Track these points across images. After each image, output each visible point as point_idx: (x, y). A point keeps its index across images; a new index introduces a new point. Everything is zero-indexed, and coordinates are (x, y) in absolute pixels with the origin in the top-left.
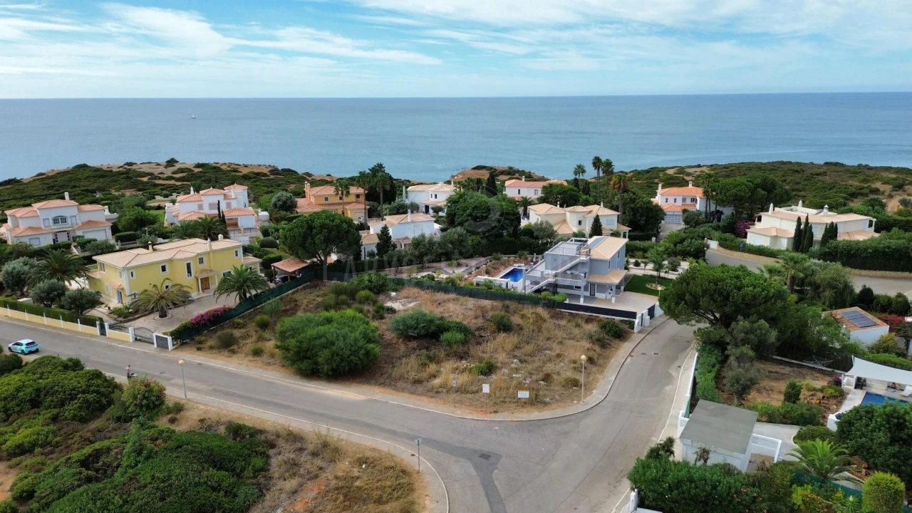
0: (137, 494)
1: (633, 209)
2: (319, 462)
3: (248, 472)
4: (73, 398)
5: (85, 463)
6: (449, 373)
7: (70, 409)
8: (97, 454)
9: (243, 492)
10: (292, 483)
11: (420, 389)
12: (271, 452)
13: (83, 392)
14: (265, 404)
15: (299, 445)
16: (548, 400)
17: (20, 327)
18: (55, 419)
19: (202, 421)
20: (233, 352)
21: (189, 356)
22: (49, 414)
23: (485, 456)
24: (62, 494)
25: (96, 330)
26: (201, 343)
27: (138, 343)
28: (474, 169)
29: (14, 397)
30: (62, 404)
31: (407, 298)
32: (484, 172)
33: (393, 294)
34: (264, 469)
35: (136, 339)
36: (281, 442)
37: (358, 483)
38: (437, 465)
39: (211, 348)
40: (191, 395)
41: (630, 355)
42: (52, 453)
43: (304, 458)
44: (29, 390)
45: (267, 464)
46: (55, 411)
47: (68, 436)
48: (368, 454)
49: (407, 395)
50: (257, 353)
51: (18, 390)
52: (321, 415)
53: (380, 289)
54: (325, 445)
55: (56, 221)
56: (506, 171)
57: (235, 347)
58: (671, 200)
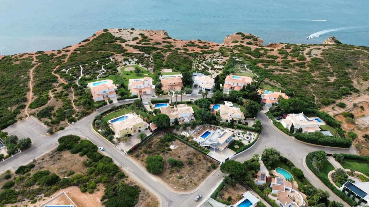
0: (121, 201)
1: (251, 107)
2: (146, 197)
3: (136, 198)
4: (111, 171)
5: (114, 190)
6: (174, 176)
7: (111, 174)
8: (116, 187)
9: (135, 202)
10: (141, 201)
11: (167, 180)
12: (140, 193)
13: (113, 170)
14: (141, 178)
15: (144, 192)
16: (188, 189)
17: (100, 138)
18: (109, 175)
19: (131, 182)
20: (138, 159)
21: (130, 159)
22: (107, 174)
23: (171, 202)
24: (111, 197)
25: (114, 145)
26: (133, 154)
27: (122, 151)
28: (236, 34)
29: (102, 169)
30: (110, 172)
31: (176, 144)
32: (240, 36)
33: (173, 142)
34: (138, 197)
35: (121, 150)
36: (142, 190)
37: (150, 204)
38: (163, 202)
39: (134, 156)
40: (130, 173)
41: (213, 175)
42: (109, 184)
43: (144, 196)
44: (104, 168)
45: (139, 196)
46: (109, 173)
47: (111, 180)
48: (154, 197)
49: (164, 182)
50: (142, 161)
51: (103, 168)
52: (149, 184)
53: (172, 139)
54: (148, 193)
55: (103, 92)
56: (248, 36)
57: (138, 158)
58: (271, 98)
